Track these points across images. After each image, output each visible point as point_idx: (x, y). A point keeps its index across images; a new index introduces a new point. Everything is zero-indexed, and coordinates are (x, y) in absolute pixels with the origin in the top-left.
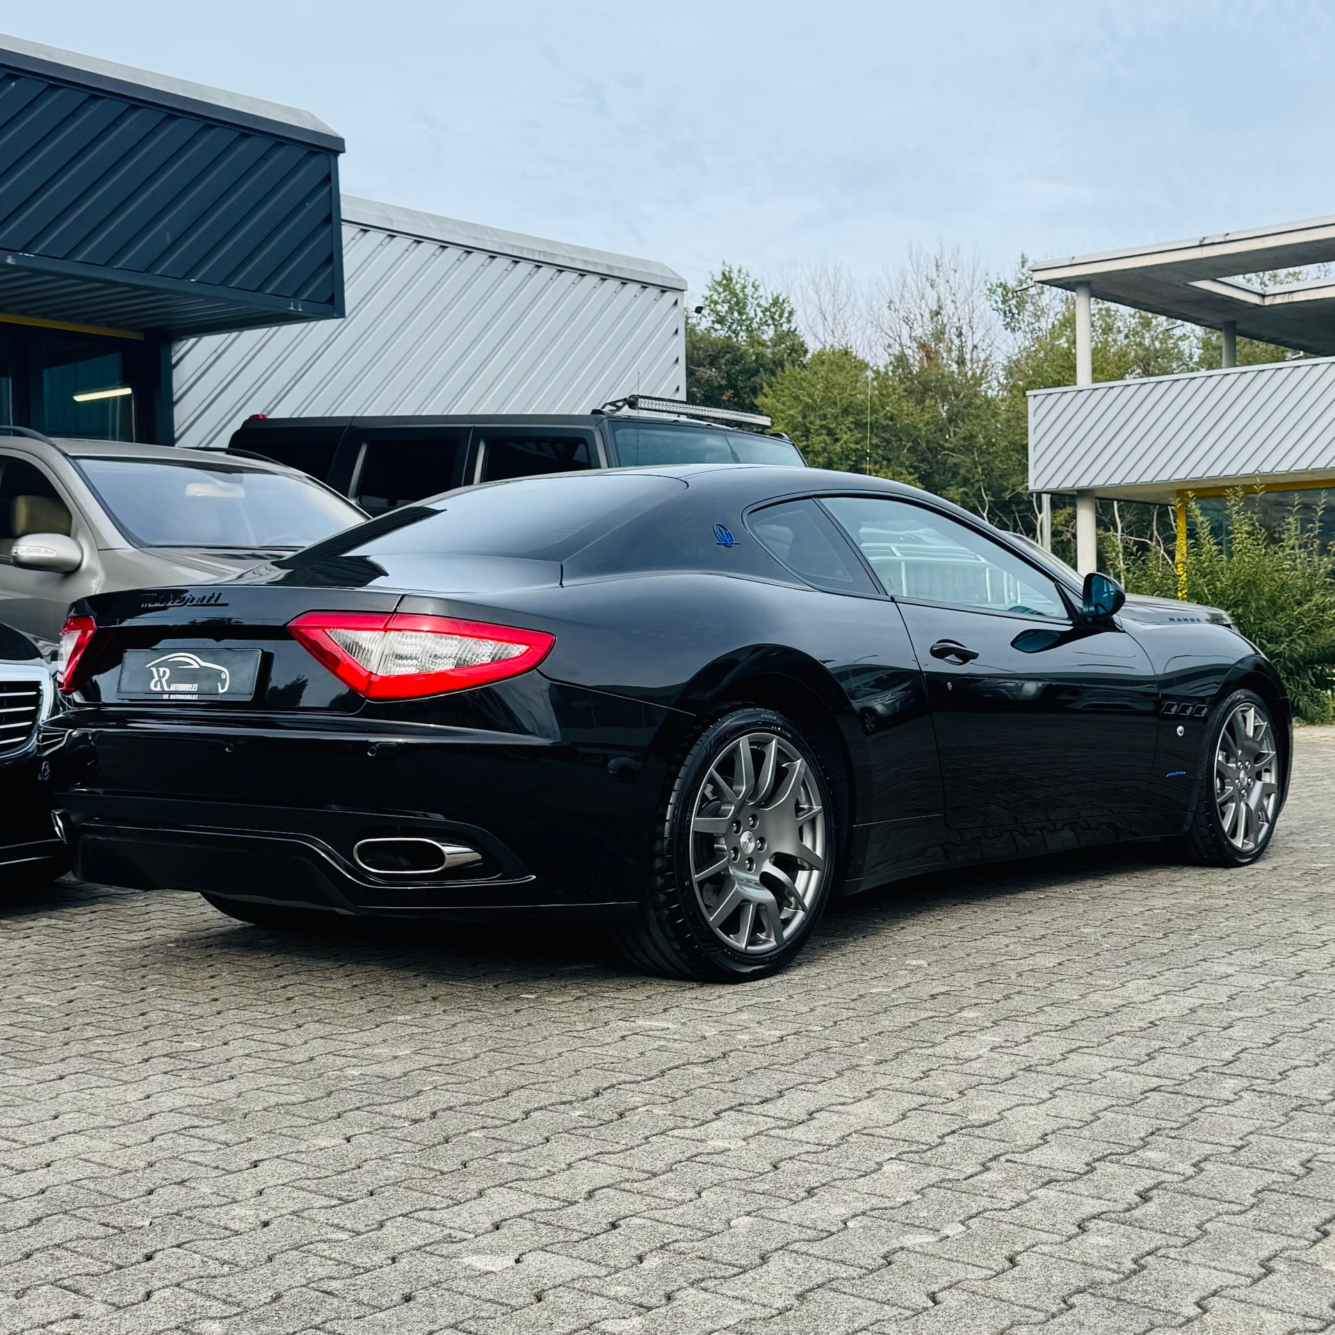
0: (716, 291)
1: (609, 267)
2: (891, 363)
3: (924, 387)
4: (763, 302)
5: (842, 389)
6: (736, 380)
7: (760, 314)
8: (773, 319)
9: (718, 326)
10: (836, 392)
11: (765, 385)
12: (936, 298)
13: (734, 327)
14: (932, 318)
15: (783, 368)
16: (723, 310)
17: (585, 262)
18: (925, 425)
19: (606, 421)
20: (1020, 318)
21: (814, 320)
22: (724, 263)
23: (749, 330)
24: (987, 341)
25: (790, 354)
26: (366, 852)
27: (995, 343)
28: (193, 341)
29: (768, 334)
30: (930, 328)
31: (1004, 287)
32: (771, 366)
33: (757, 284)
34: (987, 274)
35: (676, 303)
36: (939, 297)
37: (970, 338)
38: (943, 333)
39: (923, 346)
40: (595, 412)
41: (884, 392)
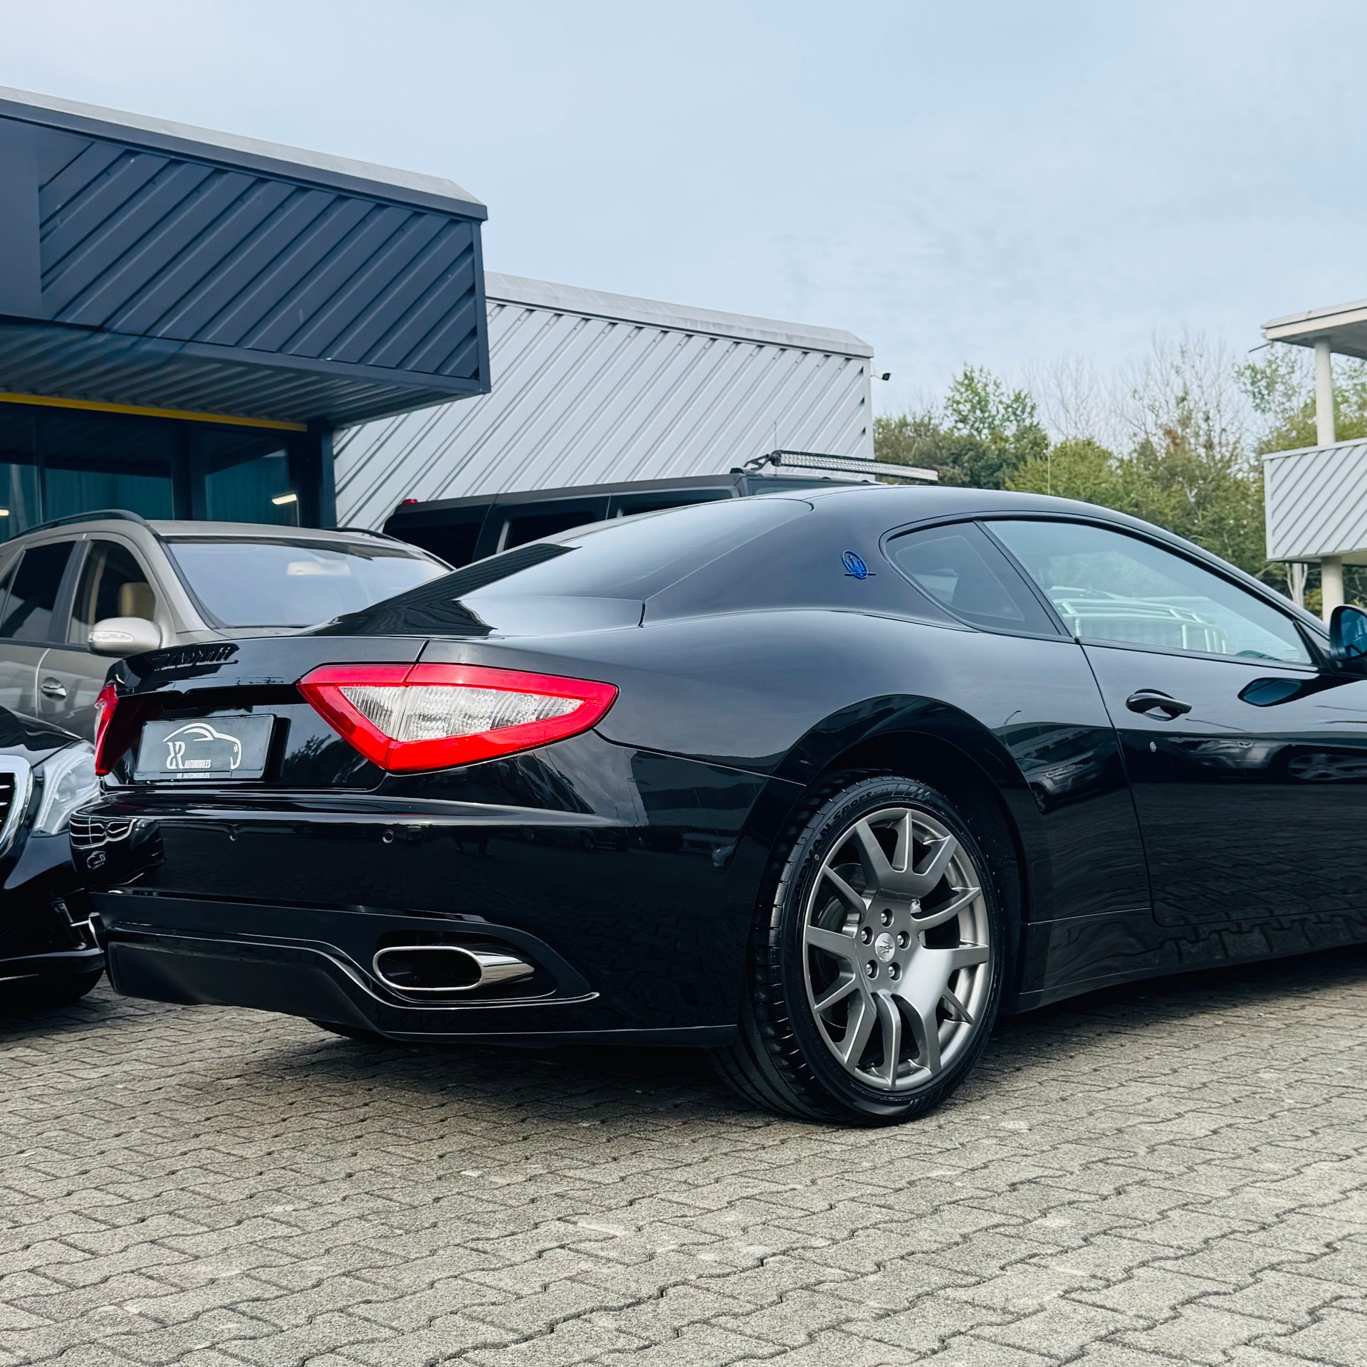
0: (958, 391)
1: (789, 337)
2: (1135, 450)
3: (1169, 472)
4: (1004, 399)
5: (1085, 478)
6: (979, 476)
7: (1002, 411)
8: (1014, 414)
9: (960, 425)
10: (1079, 482)
11: (1007, 479)
12: (1181, 384)
13: (976, 425)
14: (1178, 404)
15: (1026, 462)
16: (966, 409)
17: (763, 332)
18: (1171, 511)
19: (745, 480)
20: (1271, 398)
21: (1057, 413)
22: (965, 364)
23: (992, 428)
24: (1236, 423)
25: (1032, 448)
26: (385, 962)
27: (1245, 425)
28: (355, 429)
29: (1010, 430)
30: (1176, 414)
31: (1253, 369)
32: (1014, 460)
33: (998, 381)
34: (1234, 357)
35: (862, 371)
36: (1185, 384)
37: (1218, 421)
38: (1189, 418)
39: (1169, 432)
40: (735, 471)
41: (1129, 479)
